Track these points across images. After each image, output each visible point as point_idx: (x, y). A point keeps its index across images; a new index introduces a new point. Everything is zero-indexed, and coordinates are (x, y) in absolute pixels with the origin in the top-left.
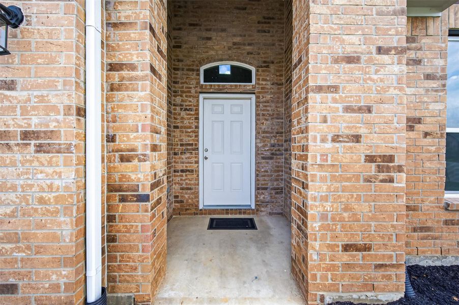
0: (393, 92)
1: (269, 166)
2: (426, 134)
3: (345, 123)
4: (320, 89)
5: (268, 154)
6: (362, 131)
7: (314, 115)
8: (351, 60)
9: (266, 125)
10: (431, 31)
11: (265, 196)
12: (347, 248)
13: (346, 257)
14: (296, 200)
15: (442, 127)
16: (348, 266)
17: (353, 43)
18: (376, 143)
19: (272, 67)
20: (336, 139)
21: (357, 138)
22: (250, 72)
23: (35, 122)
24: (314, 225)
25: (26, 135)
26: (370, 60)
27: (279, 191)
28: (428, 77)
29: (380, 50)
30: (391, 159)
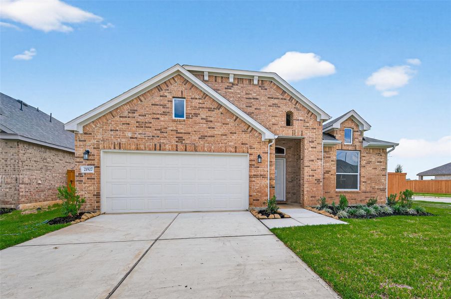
0: (320, 167)
1: (291, 185)
2: (332, 175)
3: (311, 173)
4: (306, 166)
5: (290, 180)
6: (314, 174)
7: (305, 171)
8: (313, 161)
9: (290, 170)
10: (333, 150)
11: (290, 195)
12: (311, 197)
13: (311, 199)
14: (302, 189)
15: (335, 173)
16: (312, 201)
17: (312, 158)
18: (316, 177)
19: (292, 148)
20: (309, 176)
21: (313, 176)
22: (283, 150)
23: (262, 173)
24: (305, 193)
25: (261, 175)
26: (316, 161)
27: (294, 194)
28: (332, 161)
29: (318, 159)
30: (319, 180)
